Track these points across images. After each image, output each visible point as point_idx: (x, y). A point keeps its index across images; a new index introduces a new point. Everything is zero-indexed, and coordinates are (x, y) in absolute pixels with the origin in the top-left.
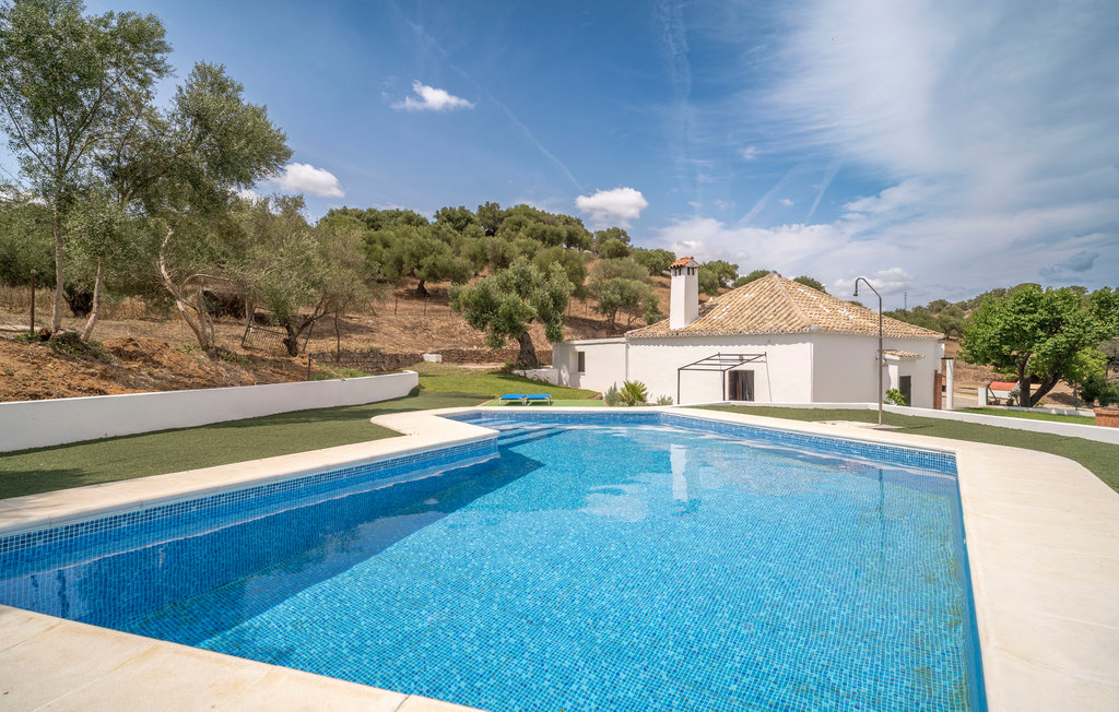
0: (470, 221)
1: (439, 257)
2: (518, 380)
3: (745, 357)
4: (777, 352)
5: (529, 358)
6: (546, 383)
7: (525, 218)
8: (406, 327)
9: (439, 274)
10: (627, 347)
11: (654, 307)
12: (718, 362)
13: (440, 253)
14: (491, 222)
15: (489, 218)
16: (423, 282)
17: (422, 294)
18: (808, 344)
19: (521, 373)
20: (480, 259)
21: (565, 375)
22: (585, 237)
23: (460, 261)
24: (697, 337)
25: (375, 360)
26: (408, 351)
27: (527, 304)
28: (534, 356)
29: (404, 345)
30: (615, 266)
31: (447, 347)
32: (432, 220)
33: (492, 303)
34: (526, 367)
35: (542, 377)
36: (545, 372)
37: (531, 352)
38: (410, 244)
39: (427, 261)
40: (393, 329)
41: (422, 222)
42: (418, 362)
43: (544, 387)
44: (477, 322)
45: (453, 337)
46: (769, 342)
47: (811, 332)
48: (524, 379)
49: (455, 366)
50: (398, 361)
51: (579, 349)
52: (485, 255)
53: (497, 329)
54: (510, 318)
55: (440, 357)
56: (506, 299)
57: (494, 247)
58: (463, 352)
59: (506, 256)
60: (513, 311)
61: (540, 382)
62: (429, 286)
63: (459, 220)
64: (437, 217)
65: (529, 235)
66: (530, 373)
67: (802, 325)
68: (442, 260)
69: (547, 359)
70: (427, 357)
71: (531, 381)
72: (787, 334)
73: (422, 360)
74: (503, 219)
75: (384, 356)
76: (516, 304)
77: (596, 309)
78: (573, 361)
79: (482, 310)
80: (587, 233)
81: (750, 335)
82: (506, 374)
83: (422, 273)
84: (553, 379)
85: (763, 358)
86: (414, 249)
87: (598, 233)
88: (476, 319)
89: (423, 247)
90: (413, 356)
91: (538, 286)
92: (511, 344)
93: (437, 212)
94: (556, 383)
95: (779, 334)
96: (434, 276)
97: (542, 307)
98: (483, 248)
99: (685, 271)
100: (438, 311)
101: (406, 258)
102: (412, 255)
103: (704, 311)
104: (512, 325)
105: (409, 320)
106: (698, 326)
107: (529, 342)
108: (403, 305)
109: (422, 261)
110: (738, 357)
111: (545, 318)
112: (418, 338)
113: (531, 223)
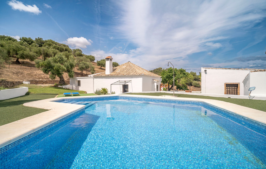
0: (32, 42)
1: (25, 51)
2: (61, 89)
3: (126, 81)
4: (134, 80)
5: (63, 82)
6: (69, 89)
7: (52, 43)
8: (14, 73)
9: (25, 57)
10: (94, 79)
11: (93, 69)
12: (119, 83)
13: (25, 50)
14: (40, 43)
15: (39, 42)
16: (18, 59)
17: (17, 62)
18: (141, 78)
19: (61, 87)
20: (39, 53)
21: (74, 87)
22: (70, 50)
23: (32, 53)
24: (113, 76)
25: (5, 84)
26: (16, 80)
27: (63, 67)
28: (64, 82)
29: (15, 79)
30: (81, 58)
31: (31, 79)
32: (19, 40)
33: (51, 66)
34: (62, 85)
35: (68, 88)
36: (68, 86)
37: (63, 81)
38: (13, 46)
39: (20, 52)
40: (9, 73)
41: (14, 40)
42: (21, 84)
43: (68, 90)
44: (46, 71)
45: (32, 76)
46: (132, 78)
47: (142, 75)
48: (62, 88)
49: (35, 85)
50: (14, 84)
51: (78, 80)
52: (41, 52)
53: (53, 74)
54: (58, 71)
55: (29, 83)
56: (56, 65)
57: (44, 50)
58: (37, 81)
59: (48, 53)
60: (59, 68)
61: (67, 89)
62: (20, 60)
63: (28, 41)
64: (20, 39)
65: (53, 48)
66: (64, 87)
67: (140, 74)
68: (26, 53)
69: (68, 83)
70: (24, 82)
71: (64, 89)
72: (137, 76)
73: (22, 83)
74: (44, 43)
75: (8, 82)
76: (59, 67)
77: (78, 69)
78: (77, 83)
79: (48, 68)
80: (70, 49)
81: (128, 76)
82: (56, 87)
83: (18, 56)
84: (71, 88)
85: (131, 82)
86: (15, 48)
87: (74, 50)
88: (46, 70)
89: (18, 48)
90: (19, 82)
91: (66, 62)
92: (58, 79)
93: (20, 38)
94: (72, 89)
95: (135, 76)
96: (23, 57)
97: (67, 68)
98: (40, 50)
99: (109, 60)
100: (26, 68)
101: (11, 51)
102: (14, 50)
103: (114, 70)
104: (58, 73)
105: (15, 71)
106: (113, 74)
107: (63, 78)
108: (11, 66)
109: (18, 52)
110: (124, 81)
111: (68, 71)
112: (19, 76)
113: (54, 45)
